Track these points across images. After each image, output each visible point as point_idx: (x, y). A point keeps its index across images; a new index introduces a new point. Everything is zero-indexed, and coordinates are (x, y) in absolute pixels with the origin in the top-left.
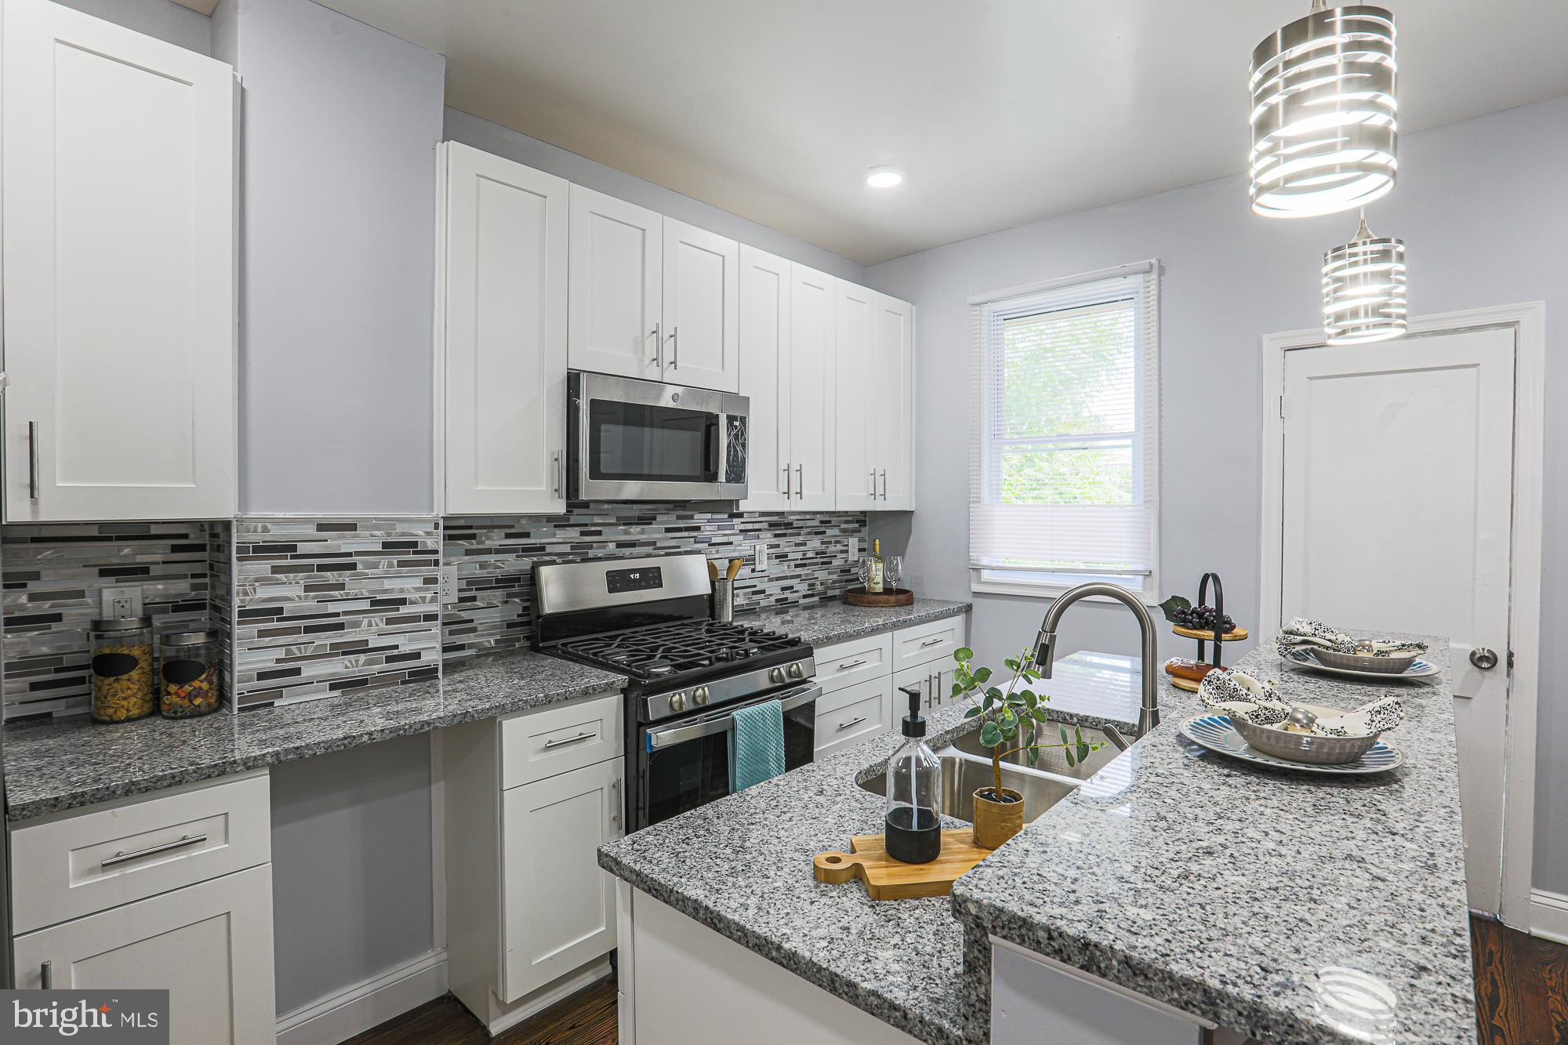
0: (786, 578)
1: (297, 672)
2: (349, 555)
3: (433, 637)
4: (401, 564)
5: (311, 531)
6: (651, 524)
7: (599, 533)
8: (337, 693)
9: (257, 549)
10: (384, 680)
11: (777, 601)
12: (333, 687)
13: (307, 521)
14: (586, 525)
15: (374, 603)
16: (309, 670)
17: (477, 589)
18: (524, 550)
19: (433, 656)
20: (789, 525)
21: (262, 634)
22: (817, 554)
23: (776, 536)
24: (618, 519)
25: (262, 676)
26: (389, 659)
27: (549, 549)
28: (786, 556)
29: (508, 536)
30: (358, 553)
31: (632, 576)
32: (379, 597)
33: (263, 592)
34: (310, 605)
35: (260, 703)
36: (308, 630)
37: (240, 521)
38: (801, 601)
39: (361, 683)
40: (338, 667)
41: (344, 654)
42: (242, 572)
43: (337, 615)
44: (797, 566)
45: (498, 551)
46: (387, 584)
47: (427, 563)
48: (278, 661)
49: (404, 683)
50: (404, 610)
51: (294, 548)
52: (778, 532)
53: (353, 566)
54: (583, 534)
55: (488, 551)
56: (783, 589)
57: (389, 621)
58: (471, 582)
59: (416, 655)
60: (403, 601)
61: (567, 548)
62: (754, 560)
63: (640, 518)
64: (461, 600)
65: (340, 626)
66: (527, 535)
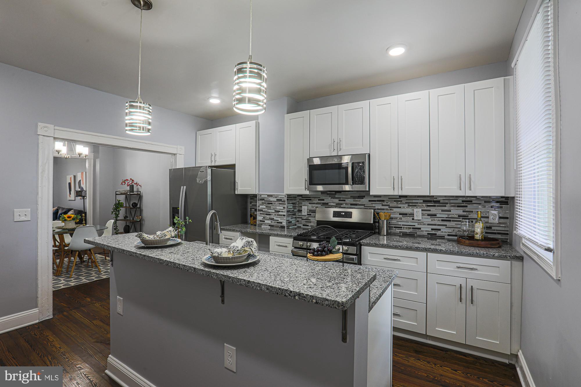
0: (435, 225)
1: (264, 221)
2: (272, 201)
3: (284, 220)
4: (280, 204)
5: (266, 196)
6: (363, 198)
7: (345, 201)
8: (270, 227)
9: (260, 199)
10: (277, 227)
11: (428, 234)
12: (269, 226)
13: (266, 194)
14: (341, 198)
15: (275, 211)
16: (266, 222)
17: (311, 212)
18: (323, 204)
19: (284, 224)
20: (438, 202)
21: (260, 214)
22: (459, 216)
23: (428, 206)
24: (351, 196)
25: (260, 221)
26: (277, 223)
27: (329, 204)
28: (436, 215)
29: (319, 200)
30: (273, 201)
31: (342, 214)
32: (276, 210)
33: (261, 207)
34: (266, 210)
35: (260, 226)
36: (266, 214)
37: (258, 194)
38: (446, 237)
39: (273, 226)
40: (269, 222)
41: (271, 220)
42: (259, 203)
43: (270, 212)
44: (442, 220)
45: (316, 204)
46: (278, 208)
47: (283, 204)
48: (262, 219)
49: (279, 228)
50: (280, 213)
51: (264, 199)
52: (428, 204)
53: (272, 203)
54: (339, 200)
55: (314, 203)
56: (432, 229)
57: (278, 215)
58: (310, 211)
59: (281, 223)
60: (279, 211)
61: (334, 204)
62: (413, 215)
63: (358, 196)
64: (308, 214)
65: (270, 215)
66: (323, 200)
